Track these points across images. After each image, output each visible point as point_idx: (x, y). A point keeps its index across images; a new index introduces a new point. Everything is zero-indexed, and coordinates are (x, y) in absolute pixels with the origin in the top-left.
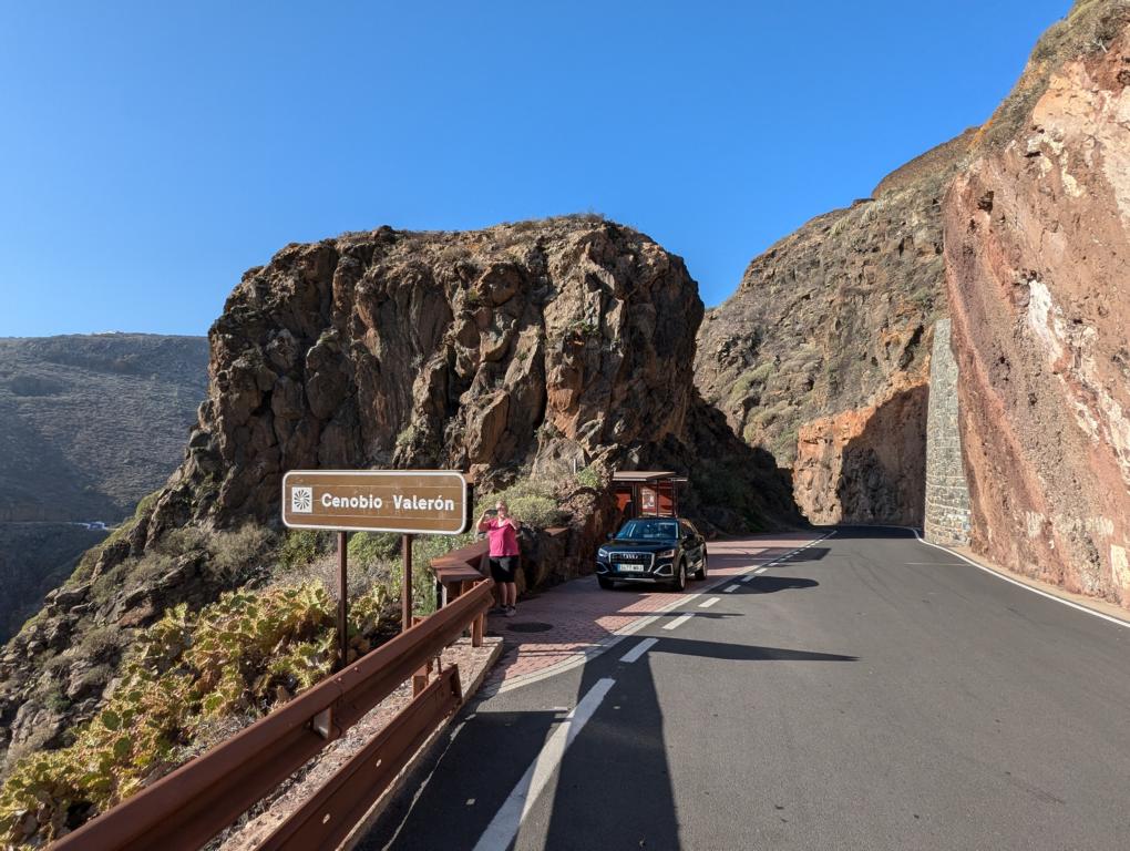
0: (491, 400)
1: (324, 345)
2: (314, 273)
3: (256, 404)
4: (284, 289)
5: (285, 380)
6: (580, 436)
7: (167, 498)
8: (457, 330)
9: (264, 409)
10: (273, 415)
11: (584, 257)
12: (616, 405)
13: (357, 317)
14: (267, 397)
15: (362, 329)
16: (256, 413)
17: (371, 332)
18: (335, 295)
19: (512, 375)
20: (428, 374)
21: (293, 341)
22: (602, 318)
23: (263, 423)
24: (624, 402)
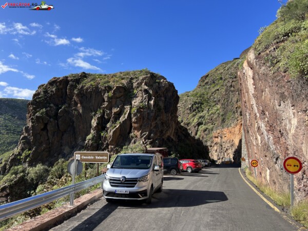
0: (115, 126)
1: (64, 109)
2: (61, 86)
3: (42, 127)
4: (52, 91)
5: (52, 120)
6: (141, 137)
7: (13, 156)
8: (105, 105)
9: (45, 128)
10: (48, 130)
11: (143, 84)
12: (152, 128)
13: (75, 101)
14: (46, 125)
15: (76, 104)
16: (42, 130)
17: (79, 105)
18: (68, 93)
19: (122, 119)
20: (96, 118)
21: (54, 108)
22: (148, 102)
23: (44, 133)
24: (155, 127)
